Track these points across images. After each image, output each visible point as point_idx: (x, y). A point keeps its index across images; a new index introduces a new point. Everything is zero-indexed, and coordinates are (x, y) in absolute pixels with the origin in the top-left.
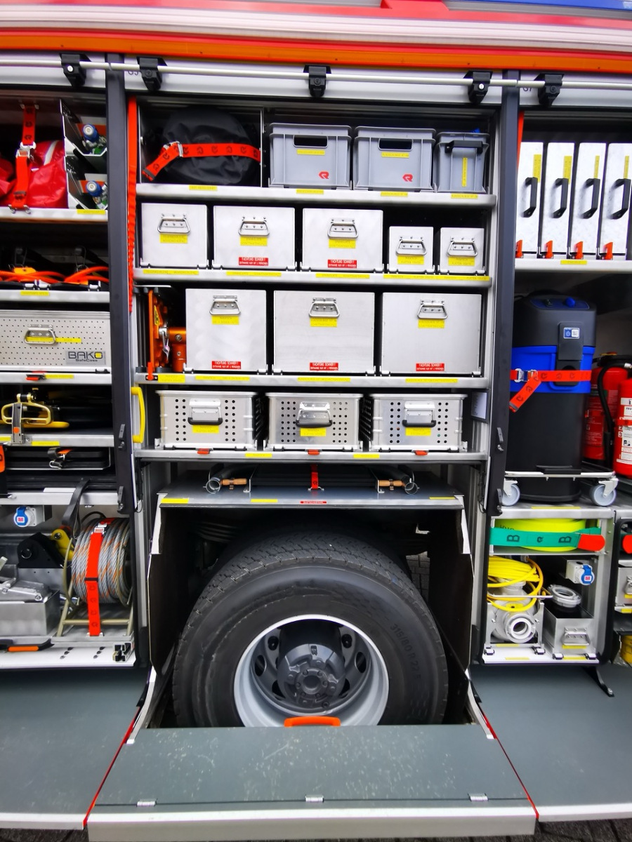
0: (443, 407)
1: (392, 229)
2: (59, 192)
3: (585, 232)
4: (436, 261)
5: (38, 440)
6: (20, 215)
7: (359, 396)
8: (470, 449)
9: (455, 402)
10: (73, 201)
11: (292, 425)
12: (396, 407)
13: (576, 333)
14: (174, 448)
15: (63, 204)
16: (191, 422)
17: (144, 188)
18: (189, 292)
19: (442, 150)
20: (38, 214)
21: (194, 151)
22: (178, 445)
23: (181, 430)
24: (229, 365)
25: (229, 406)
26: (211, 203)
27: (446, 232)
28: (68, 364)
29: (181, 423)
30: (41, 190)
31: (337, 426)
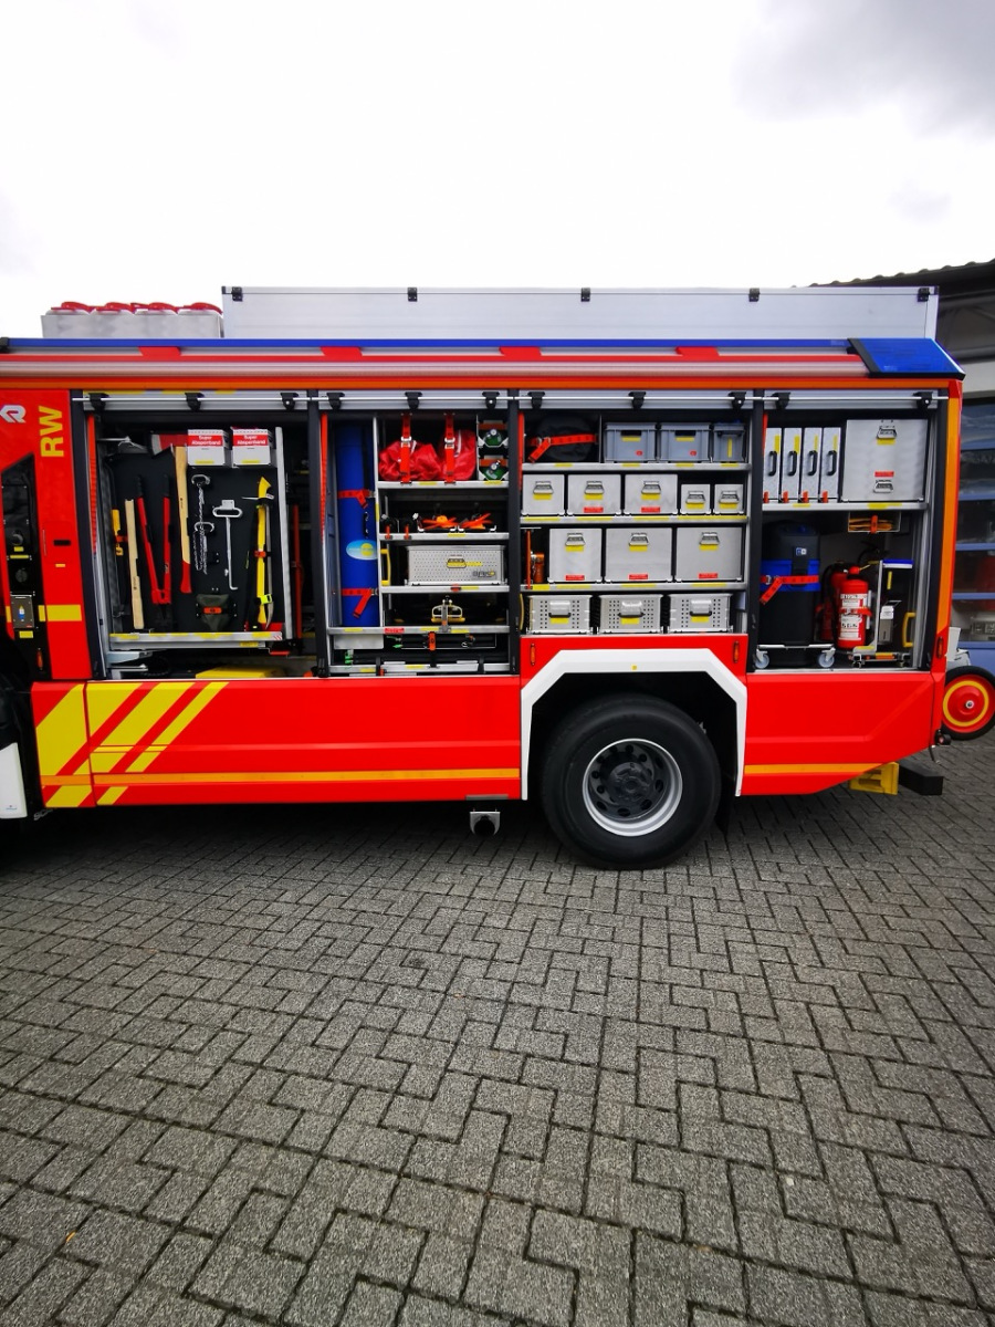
0: (717, 602)
1: (683, 486)
2: (472, 470)
3: (810, 485)
4: (712, 506)
5: (455, 630)
6: (450, 486)
7: (661, 596)
8: (735, 631)
9: (725, 599)
10: (481, 476)
11: (616, 617)
12: (685, 603)
13: (804, 552)
14: (540, 634)
15: (475, 477)
16: (551, 616)
17: (526, 466)
18: (551, 530)
19: (715, 435)
20: (460, 484)
21: (557, 441)
22: (542, 631)
23: (544, 621)
24: (577, 578)
25: (575, 604)
26: (566, 474)
27: (719, 488)
28: (473, 580)
29: (544, 617)
30: (461, 469)
31: (646, 616)
